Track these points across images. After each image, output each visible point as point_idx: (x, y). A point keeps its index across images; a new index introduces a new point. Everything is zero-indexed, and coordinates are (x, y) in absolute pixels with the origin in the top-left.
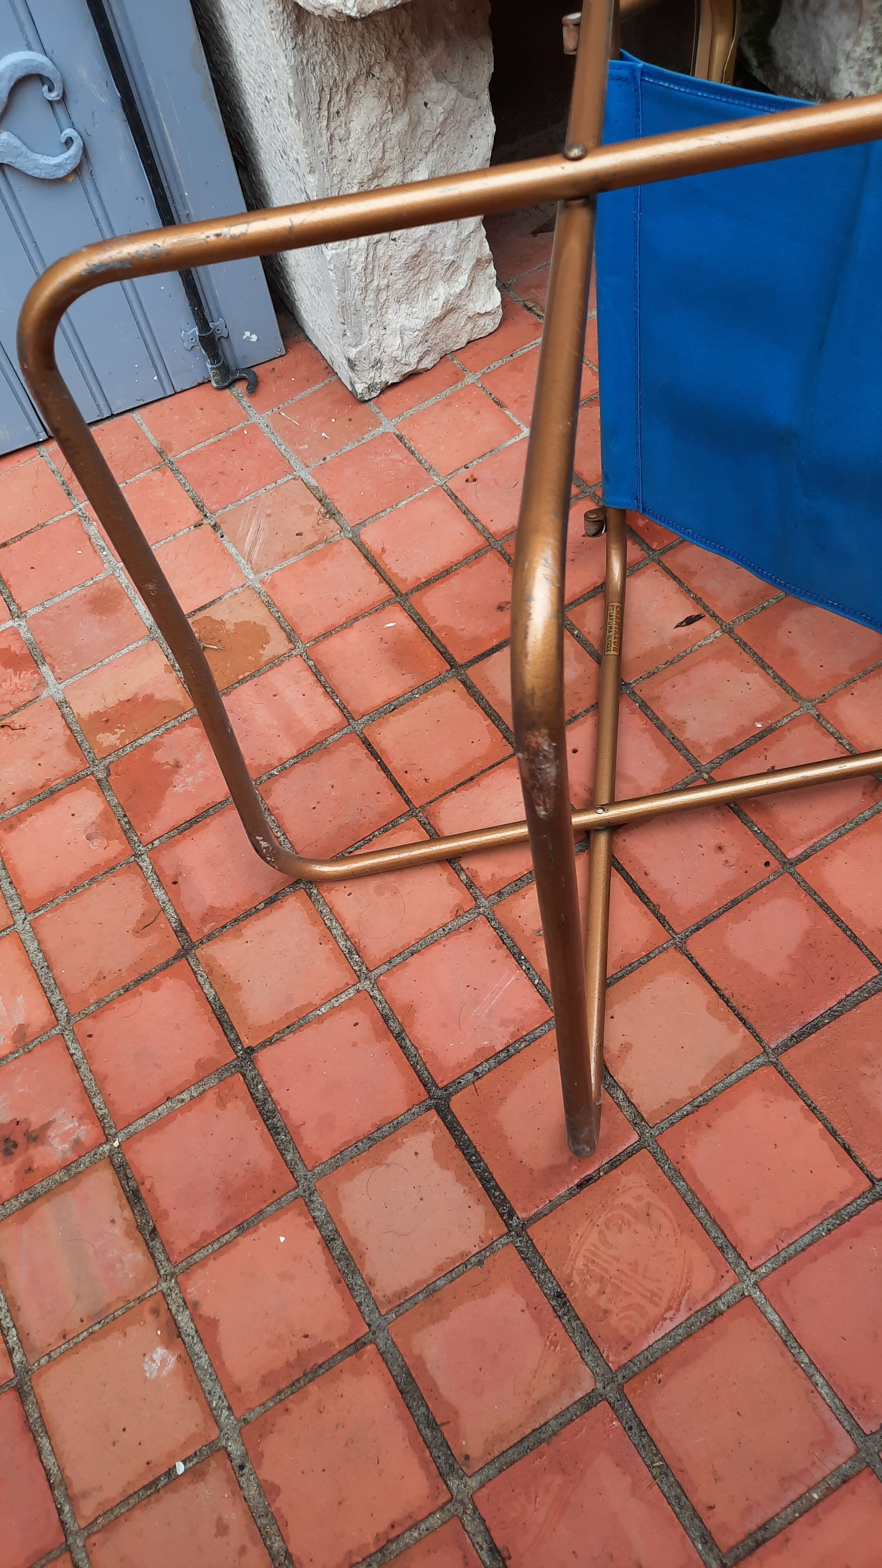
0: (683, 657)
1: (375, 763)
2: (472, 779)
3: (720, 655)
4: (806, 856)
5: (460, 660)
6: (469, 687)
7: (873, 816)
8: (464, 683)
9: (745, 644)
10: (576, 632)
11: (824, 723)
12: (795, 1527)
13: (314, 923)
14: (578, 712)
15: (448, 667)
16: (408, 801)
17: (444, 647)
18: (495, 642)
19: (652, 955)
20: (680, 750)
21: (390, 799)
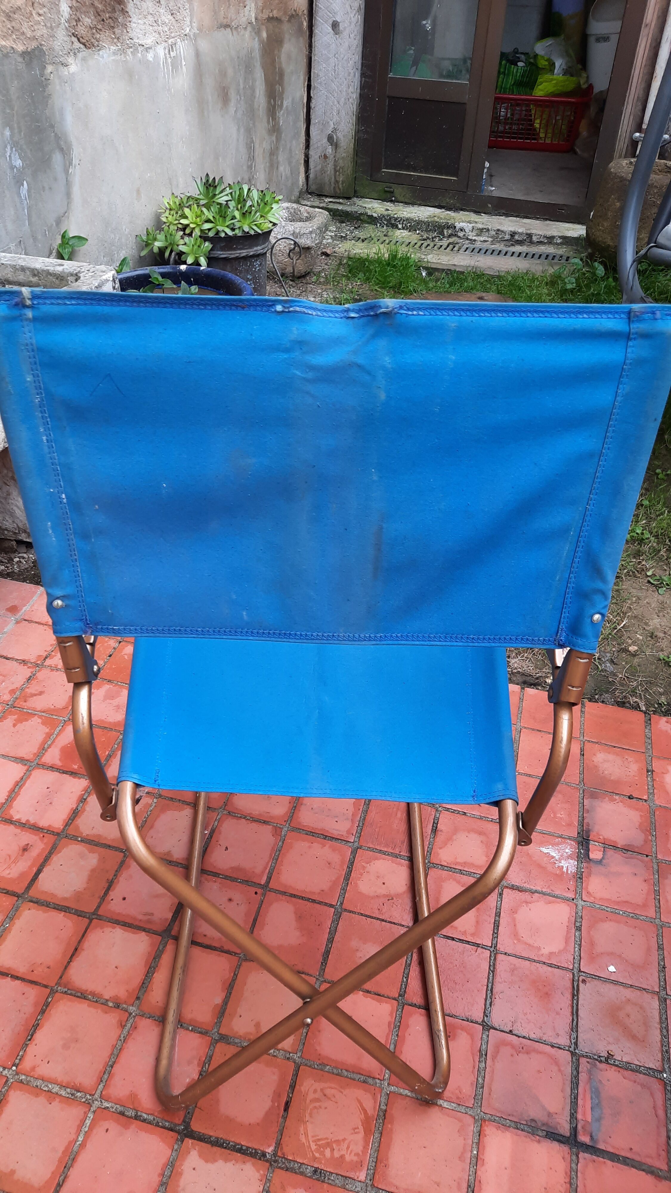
0: (146, 821)
1: (9, 979)
2: (76, 949)
3: (164, 810)
4: (269, 878)
5: (20, 891)
6: (37, 902)
7: (283, 843)
8: (32, 901)
9: (172, 798)
10: (79, 839)
11: (234, 815)
12: (479, 1173)
13: (37, 1095)
14: (111, 878)
15: (16, 898)
16: (46, 986)
17: (4, 889)
18: (35, 870)
19: (236, 973)
20: (177, 866)
21: (32, 993)
